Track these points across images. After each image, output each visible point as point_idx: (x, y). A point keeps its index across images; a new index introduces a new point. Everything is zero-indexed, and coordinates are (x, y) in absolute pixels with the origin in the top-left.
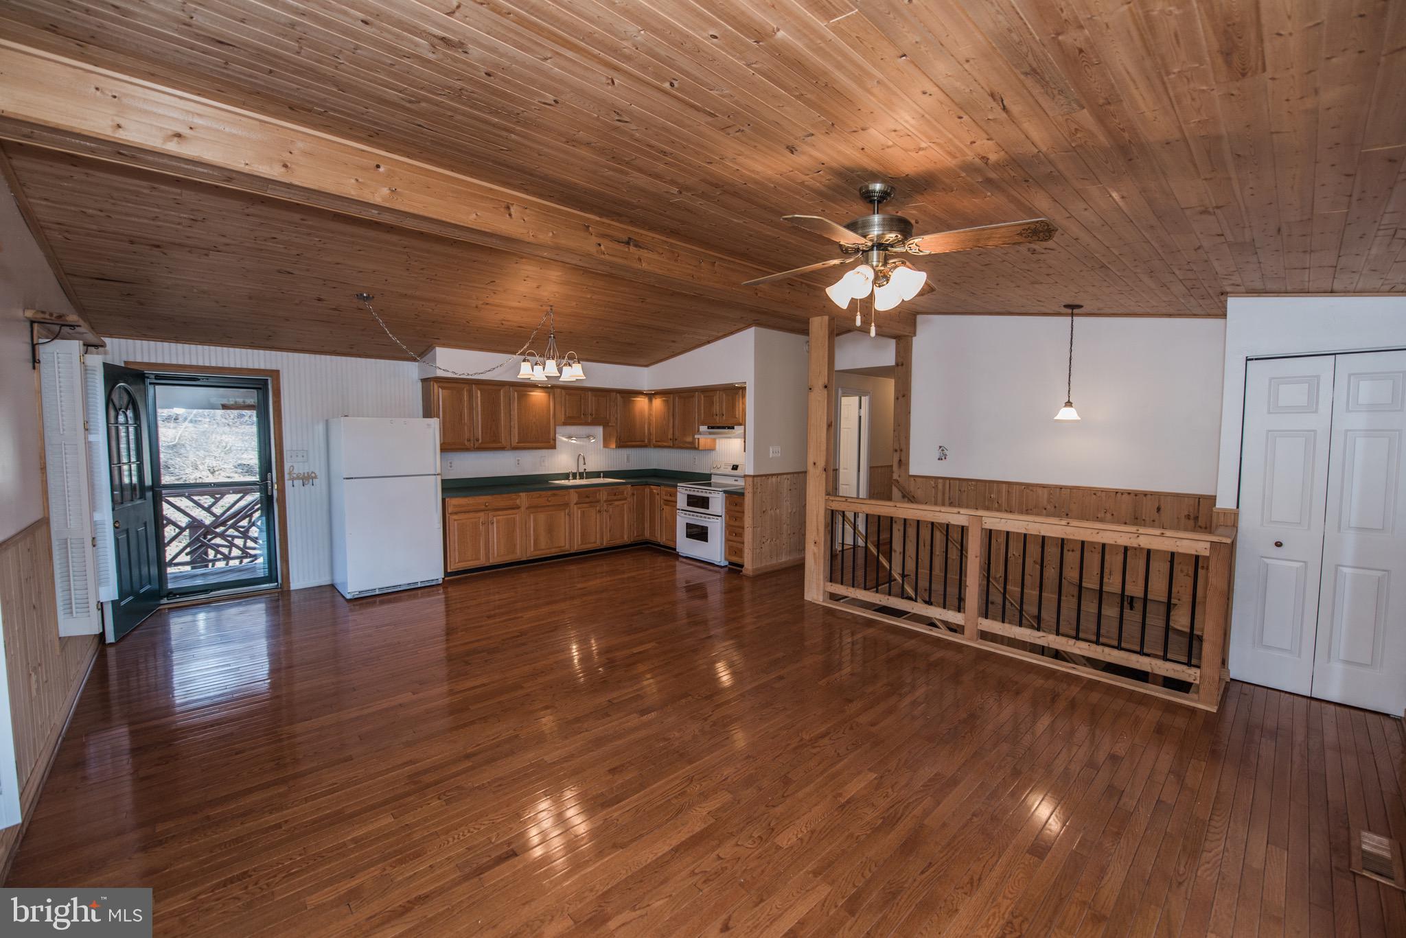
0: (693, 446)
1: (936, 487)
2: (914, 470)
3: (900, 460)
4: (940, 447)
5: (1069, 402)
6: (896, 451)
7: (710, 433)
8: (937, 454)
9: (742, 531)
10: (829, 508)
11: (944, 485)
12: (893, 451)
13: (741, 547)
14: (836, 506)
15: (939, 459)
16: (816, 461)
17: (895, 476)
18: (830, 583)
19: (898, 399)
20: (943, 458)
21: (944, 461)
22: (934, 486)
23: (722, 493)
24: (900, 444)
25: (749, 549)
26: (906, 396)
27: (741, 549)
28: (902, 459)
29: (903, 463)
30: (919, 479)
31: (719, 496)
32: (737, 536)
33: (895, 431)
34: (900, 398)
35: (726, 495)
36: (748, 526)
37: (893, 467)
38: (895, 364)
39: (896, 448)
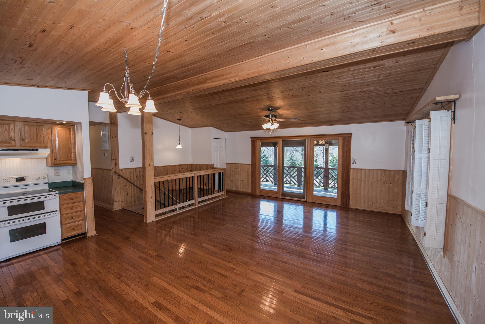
2: (121, 167)
3: (116, 163)
4: (131, 157)
5: (179, 143)
6: (113, 159)
8: (130, 160)
9: (81, 213)
10: (155, 182)
11: (134, 171)
12: (112, 160)
13: (81, 223)
14: (157, 180)
15: (131, 161)
16: (150, 164)
17: (114, 170)
18: (156, 211)
19: (113, 138)
20: (133, 161)
21: (133, 162)
22: (130, 172)
23: (58, 194)
24: (115, 157)
25: (92, 220)
26: (117, 137)
27: (80, 224)
28: (117, 163)
29: (117, 164)
30: (123, 170)
31: (57, 197)
32: (75, 218)
33: (112, 151)
34: (114, 137)
35: (60, 195)
36: (89, 207)
37: (113, 167)
38: (110, 122)
39: (113, 158)
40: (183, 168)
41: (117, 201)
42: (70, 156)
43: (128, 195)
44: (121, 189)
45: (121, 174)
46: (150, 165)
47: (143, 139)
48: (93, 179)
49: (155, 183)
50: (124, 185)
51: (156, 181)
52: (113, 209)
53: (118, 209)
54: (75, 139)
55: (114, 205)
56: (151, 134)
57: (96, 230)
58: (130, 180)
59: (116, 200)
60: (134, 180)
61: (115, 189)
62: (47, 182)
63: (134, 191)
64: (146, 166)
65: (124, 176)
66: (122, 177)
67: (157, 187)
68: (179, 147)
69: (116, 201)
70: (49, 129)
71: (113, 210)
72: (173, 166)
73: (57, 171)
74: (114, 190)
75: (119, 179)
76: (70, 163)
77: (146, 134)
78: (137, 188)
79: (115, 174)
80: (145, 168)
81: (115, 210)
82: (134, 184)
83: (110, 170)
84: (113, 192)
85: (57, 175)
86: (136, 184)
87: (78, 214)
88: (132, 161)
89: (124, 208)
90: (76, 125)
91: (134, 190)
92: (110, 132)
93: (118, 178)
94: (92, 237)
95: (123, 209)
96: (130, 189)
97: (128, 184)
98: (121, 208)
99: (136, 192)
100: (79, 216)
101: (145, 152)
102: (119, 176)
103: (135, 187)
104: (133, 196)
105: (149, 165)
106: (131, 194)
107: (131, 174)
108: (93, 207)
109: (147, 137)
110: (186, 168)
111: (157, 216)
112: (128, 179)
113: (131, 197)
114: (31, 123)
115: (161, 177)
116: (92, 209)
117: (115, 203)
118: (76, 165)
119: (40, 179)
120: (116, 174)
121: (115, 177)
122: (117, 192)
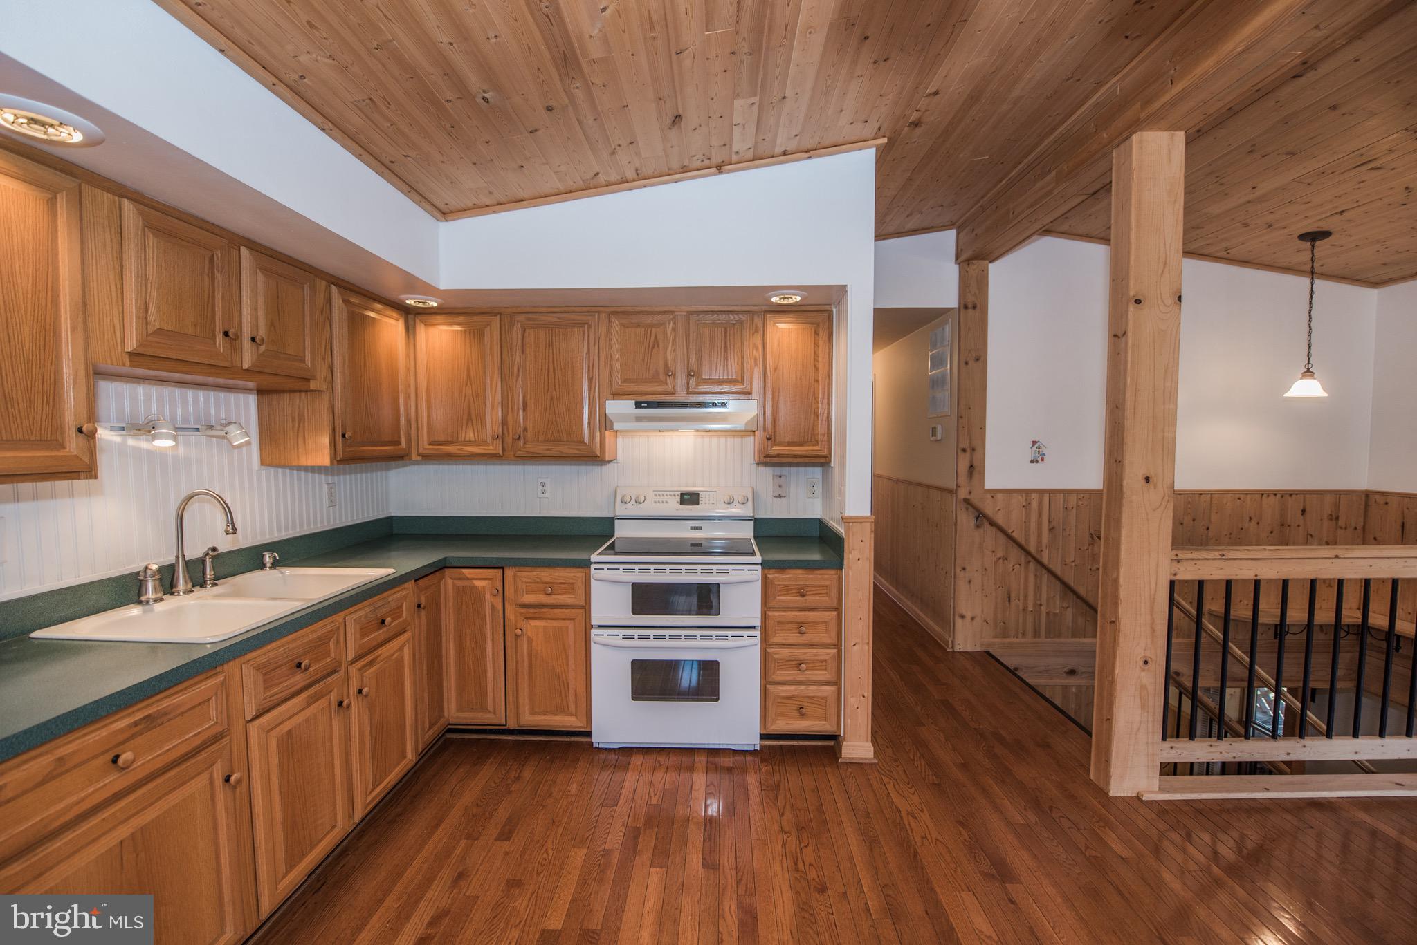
0: (593, 457)
1: (1027, 506)
2: (992, 480)
3: (972, 466)
4: (1034, 443)
5: (1308, 371)
6: (964, 450)
7: (639, 419)
8: (1029, 454)
9: (828, 654)
10: (1174, 578)
11: (1040, 503)
12: (959, 451)
13: (825, 694)
14: (1189, 572)
15: (1032, 462)
16: (1151, 473)
17: (962, 494)
18: (1167, 744)
19: (967, 363)
20: (1039, 459)
21: (1040, 465)
22: (1024, 507)
23: (759, 567)
24: (970, 440)
25: (864, 696)
26: (982, 359)
27: (823, 698)
28: (975, 464)
29: (975, 470)
30: (999, 496)
31: (755, 577)
32: (807, 669)
33: (961, 417)
34: (971, 363)
35: (766, 571)
36: (857, 641)
37: (958, 481)
38: (960, 303)
39: (961, 446)
40: (1303, 511)
41: (969, 615)
42: (814, 426)
43: (1009, 601)
44: (986, 570)
45: (989, 511)
46: (1153, 480)
47: (1117, 336)
48: (876, 523)
49: (1172, 583)
50: (999, 556)
51: (1179, 577)
52: (950, 642)
53: (969, 649)
54: (832, 362)
55: (956, 627)
56: (1169, 301)
57: (874, 740)
58: (1023, 542)
59: (964, 613)
60: (1039, 542)
61: (964, 569)
62: (752, 515)
63: (1037, 588)
64: (1125, 483)
65: (1000, 520)
66: (992, 523)
67: (1182, 610)
68: (1308, 389)
69: (963, 617)
70: (756, 331)
71: (950, 646)
72: (1242, 496)
73: (781, 481)
74: (958, 569)
75: (981, 530)
76: (810, 453)
77: (1138, 302)
78: (1052, 579)
79: (967, 509)
80: (1122, 498)
81: (957, 649)
82: (1038, 557)
83: (950, 491)
84: (955, 578)
85: (780, 496)
86: (1045, 560)
87: (816, 658)
88: (1037, 462)
89: (991, 650)
90: (836, 308)
91: (1036, 583)
92: (959, 341)
93: (978, 526)
94: (858, 766)
95: (988, 653)
96: (1022, 581)
97: (1015, 552)
98: (978, 649)
99: (1044, 596)
100: (819, 664)
101: (1129, 404)
102: (981, 516)
103: (1044, 571)
104: (1030, 609)
105: (1147, 480)
106: (1021, 597)
107: (1028, 515)
108: (868, 643)
109: (1142, 323)
110: (1328, 510)
111: (1170, 769)
112: (1014, 534)
113: (1024, 610)
114: (713, 315)
115: (1217, 555)
116: (866, 647)
117: (959, 622)
118: (830, 462)
119: (734, 504)
120: (970, 509)
121: (965, 520)
122: (970, 582)
